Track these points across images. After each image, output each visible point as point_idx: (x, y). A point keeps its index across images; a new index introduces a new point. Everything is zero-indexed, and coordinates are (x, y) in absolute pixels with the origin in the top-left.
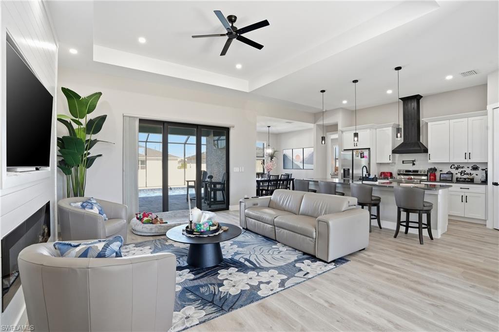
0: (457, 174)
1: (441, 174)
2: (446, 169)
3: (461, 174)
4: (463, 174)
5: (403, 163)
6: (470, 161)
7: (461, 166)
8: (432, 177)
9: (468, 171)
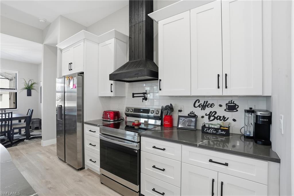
0: (203, 117)
1: (179, 117)
2: (188, 108)
3: (209, 118)
4: (212, 118)
5: (133, 97)
6: (227, 92)
7: (210, 102)
8: (167, 123)
9: (221, 112)
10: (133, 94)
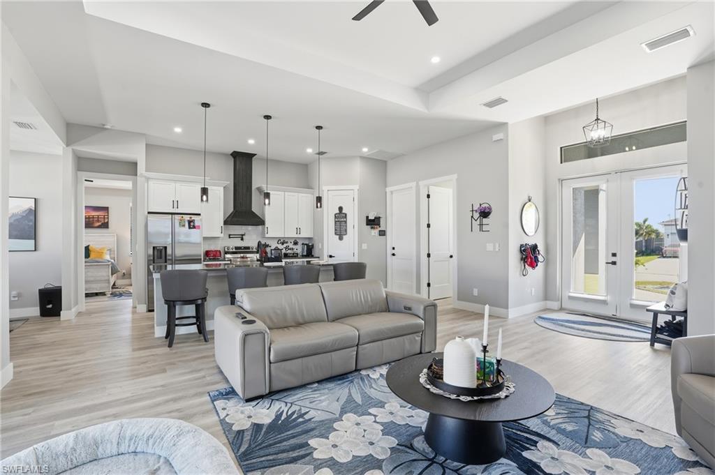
0: (282, 249)
4: (287, 249)
6: (296, 236)
9: (291, 246)
10: (230, 235)
